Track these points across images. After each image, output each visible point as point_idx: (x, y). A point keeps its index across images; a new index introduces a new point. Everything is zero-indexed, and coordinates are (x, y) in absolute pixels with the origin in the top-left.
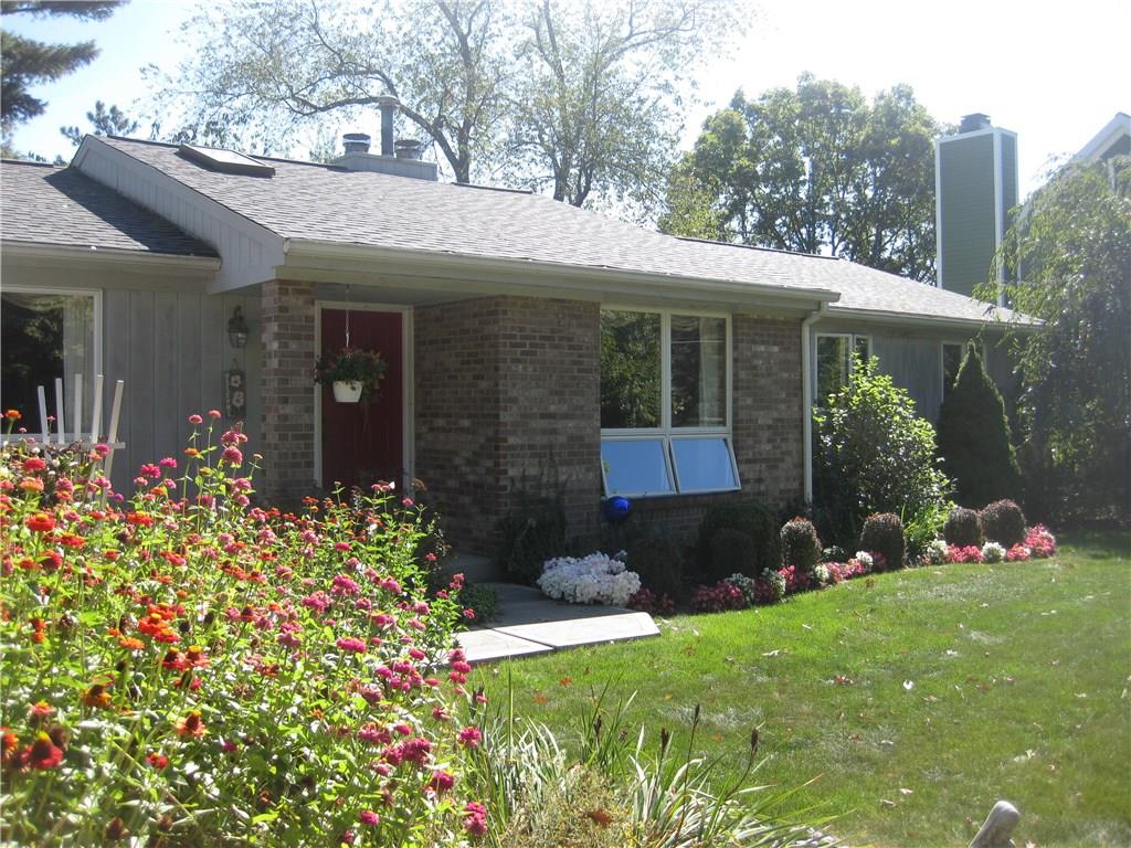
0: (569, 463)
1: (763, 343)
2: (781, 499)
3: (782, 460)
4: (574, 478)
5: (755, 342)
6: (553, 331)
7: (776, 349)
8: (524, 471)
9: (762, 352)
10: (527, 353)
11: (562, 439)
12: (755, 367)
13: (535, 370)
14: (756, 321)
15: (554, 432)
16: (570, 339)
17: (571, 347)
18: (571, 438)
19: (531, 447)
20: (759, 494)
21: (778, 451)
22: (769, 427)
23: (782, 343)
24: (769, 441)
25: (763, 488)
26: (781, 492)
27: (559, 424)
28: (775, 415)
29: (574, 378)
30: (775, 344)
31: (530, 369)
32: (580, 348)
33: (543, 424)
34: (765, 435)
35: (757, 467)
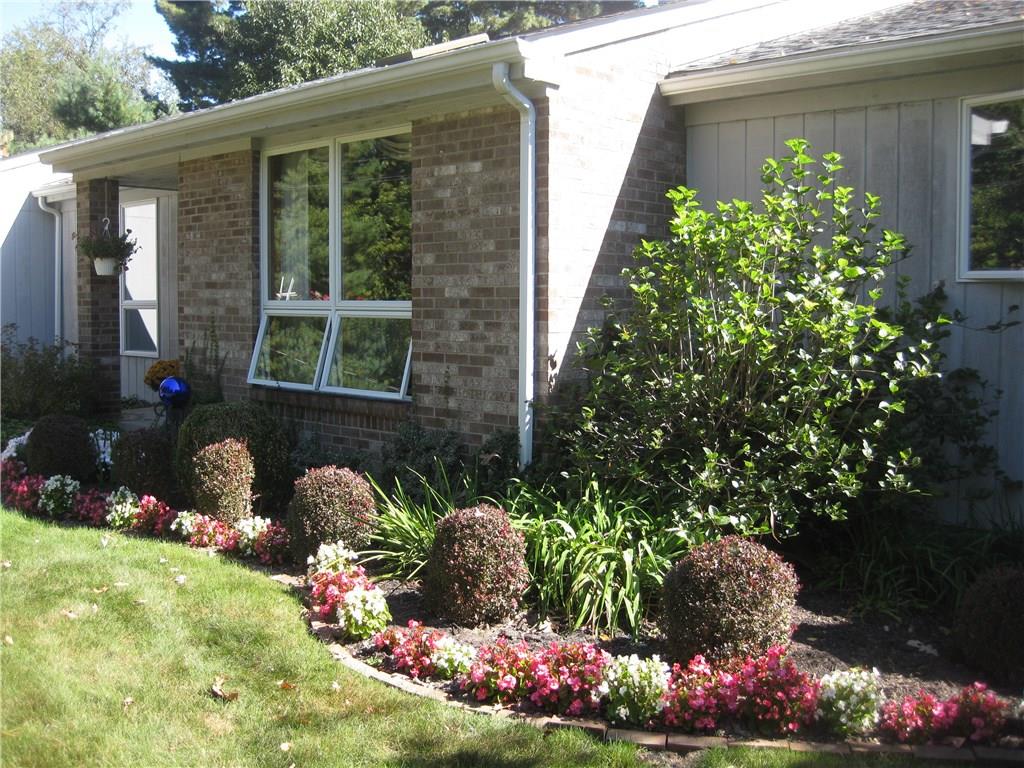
0: (227, 338)
1: (454, 160)
2: (487, 429)
3: (489, 362)
4: (231, 356)
5: (438, 162)
6: (214, 192)
7: (477, 166)
8: (194, 343)
9: (451, 177)
10: (196, 219)
11: (221, 311)
12: (439, 203)
13: (201, 237)
14: (441, 127)
15: (214, 302)
16: (227, 198)
17: (228, 207)
18: (229, 310)
19: (199, 318)
20: (448, 413)
21: (480, 346)
22: (464, 303)
23: (488, 155)
24: (464, 326)
25: (452, 404)
26: (487, 416)
27: (219, 294)
28: (476, 282)
29: (229, 242)
30: (475, 158)
31: (198, 236)
32: (235, 206)
33: (206, 294)
34: (459, 315)
35: (442, 368)
